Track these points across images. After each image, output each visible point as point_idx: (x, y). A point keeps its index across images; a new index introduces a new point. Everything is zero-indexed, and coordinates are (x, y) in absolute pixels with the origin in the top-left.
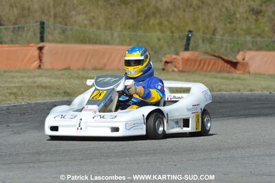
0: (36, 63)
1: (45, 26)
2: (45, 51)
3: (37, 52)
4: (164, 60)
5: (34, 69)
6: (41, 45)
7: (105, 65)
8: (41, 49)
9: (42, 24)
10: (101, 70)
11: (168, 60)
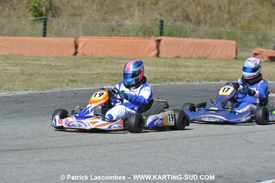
0: (155, 52)
1: (164, 23)
2: (161, 43)
3: (155, 44)
4: (254, 52)
5: (152, 57)
6: (159, 38)
7: (209, 55)
8: (159, 41)
9: (162, 22)
10: (206, 58)
11: (257, 52)
